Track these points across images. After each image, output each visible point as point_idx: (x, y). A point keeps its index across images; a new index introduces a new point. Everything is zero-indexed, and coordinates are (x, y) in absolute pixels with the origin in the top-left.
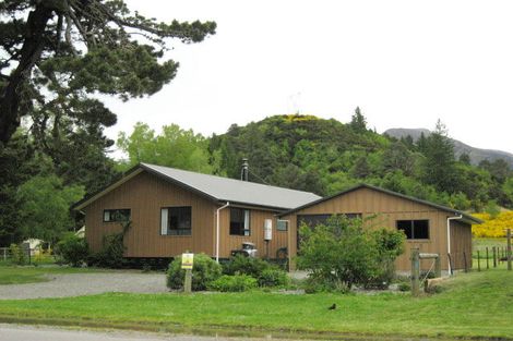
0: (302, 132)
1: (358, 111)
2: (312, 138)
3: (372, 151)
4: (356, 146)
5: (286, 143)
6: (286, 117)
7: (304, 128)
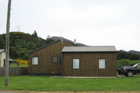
0: (18, 37)
1: (35, 31)
2: (20, 38)
3: (35, 43)
4: (31, 41)
5: (12, 39)
6: (14, 32)
7: (18, 35)
